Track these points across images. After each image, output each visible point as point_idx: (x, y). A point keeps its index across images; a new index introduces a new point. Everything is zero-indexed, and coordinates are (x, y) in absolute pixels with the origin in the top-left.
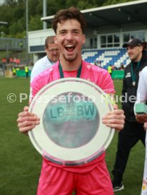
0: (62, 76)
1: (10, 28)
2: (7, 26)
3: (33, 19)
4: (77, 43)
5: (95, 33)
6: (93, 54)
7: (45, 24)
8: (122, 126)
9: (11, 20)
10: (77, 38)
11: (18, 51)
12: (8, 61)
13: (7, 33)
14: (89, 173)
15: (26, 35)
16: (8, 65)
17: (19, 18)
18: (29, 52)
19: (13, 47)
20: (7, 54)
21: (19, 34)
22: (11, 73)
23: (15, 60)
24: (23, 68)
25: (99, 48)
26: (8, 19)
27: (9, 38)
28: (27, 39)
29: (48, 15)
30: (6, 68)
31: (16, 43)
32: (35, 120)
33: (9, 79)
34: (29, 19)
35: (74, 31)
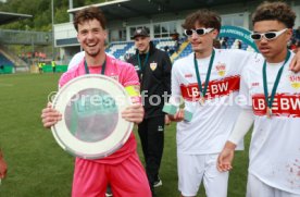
0: (87, 72)
1: (35, 21)
2: (32, 19)
3: (58, 11)
4: (98, 40)
5: (124, 24)
6: (122, 47)
7: (71, 16)
8: (141, 120)
9: (35, 12)
10: (98, 36)
11: (44, 45)
12: (34, 56)
13: (32, 26)
14: (121, 164)
15: (51, 28)
16: (34, 60)
17: (44, 10)
18: (56, 46)
19: (38, 41)
20: (32, 48)
21: (44, 28)
22: (37, 68)
23: (41, 55)
24: (50, 63)
25: (129, 40)
26: (33, 12)
27: (34, 31)
28: (52, 32)
29: (74, 7)
30: (31, 63)
31: (41, 37)
32: (57, 116)
33: (34, 74)
34: (55, 11)
35: (95, 30)
